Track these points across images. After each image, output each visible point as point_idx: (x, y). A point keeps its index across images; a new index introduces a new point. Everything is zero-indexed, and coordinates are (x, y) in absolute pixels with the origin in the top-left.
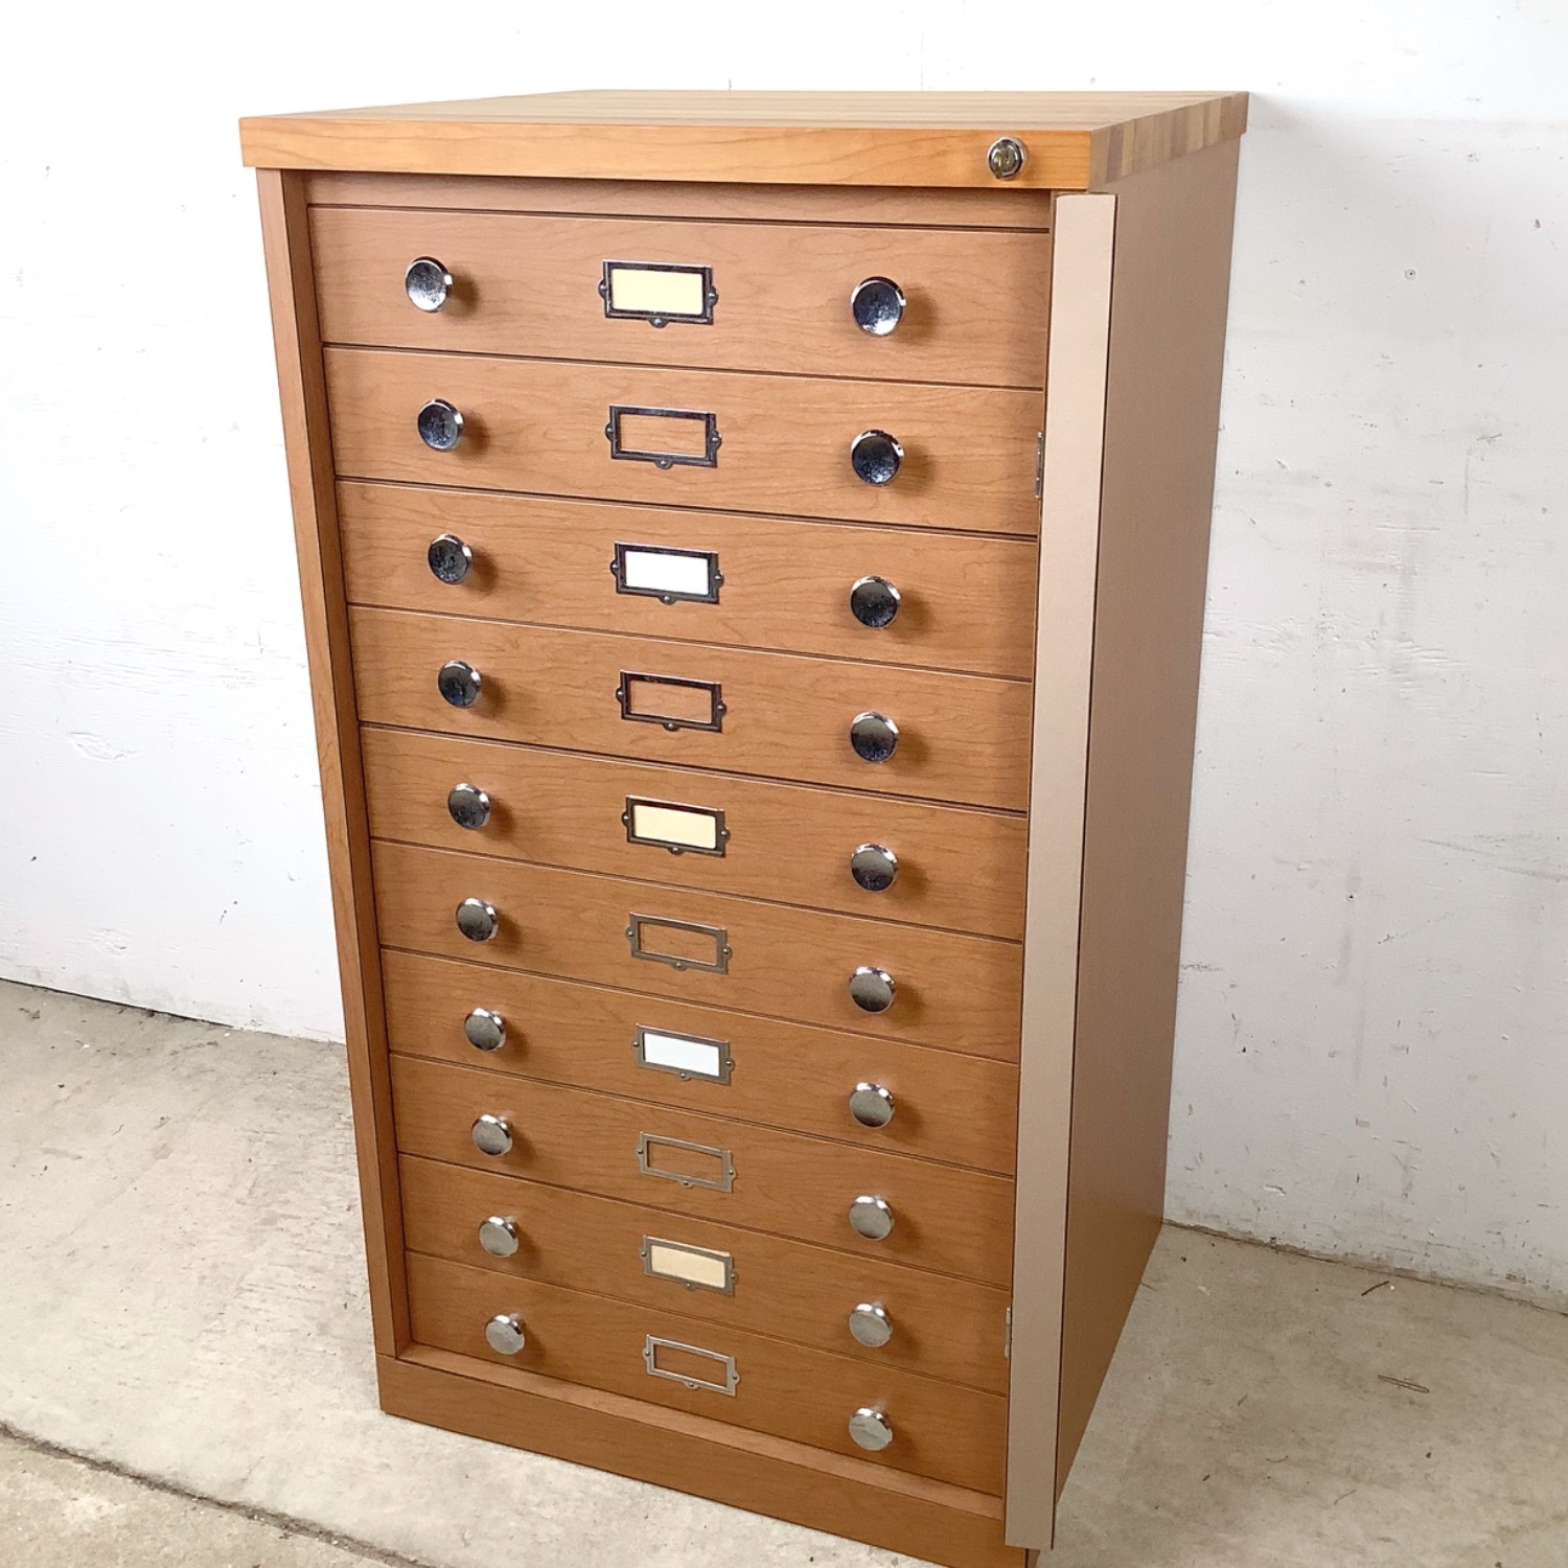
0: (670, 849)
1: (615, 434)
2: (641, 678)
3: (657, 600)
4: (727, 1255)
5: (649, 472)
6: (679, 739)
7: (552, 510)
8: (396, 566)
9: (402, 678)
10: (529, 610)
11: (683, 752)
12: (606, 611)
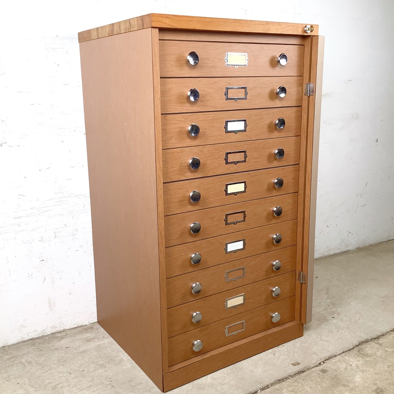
0: (235, 194)
1: (226, 94)
2: (230, 153)
3: (234, 133)
4: (243, 294)
5: (233, 102)
6: (237, 166)
7: (211, 115)
8: (172, 137)
9: (172, 168)
10: (206, 142)
11: (238, 169)
12: (223, 138)
